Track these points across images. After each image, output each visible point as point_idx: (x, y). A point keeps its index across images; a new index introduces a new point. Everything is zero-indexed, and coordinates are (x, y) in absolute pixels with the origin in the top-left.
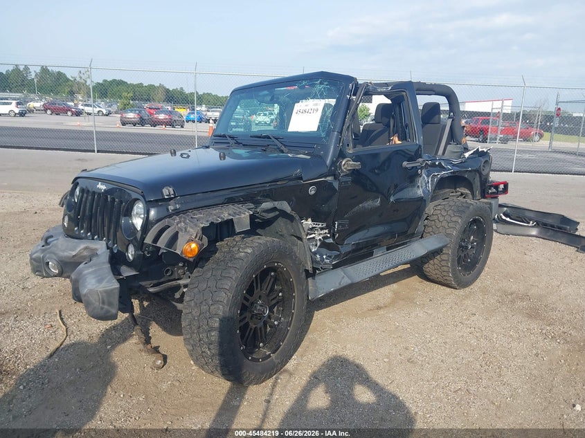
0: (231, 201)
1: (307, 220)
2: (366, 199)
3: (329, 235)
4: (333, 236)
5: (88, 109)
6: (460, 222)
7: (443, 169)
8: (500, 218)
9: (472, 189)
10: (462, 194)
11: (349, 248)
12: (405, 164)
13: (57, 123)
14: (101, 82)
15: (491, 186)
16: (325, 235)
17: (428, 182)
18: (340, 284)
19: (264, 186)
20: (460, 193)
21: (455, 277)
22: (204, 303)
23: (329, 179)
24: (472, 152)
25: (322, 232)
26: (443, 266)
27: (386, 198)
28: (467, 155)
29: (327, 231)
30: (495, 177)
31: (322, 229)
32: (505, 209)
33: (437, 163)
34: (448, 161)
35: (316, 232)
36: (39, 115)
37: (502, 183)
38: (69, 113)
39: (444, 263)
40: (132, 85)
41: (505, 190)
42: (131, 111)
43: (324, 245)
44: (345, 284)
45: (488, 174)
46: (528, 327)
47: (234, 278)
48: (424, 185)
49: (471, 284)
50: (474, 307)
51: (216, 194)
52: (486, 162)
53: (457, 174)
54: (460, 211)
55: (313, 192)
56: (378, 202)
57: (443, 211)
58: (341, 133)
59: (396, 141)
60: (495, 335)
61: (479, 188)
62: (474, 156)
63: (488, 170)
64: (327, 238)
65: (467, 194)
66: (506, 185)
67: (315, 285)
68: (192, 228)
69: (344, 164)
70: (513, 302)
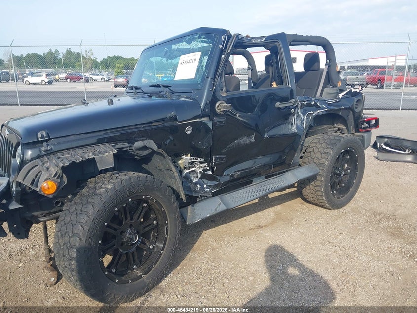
0: (100, 142)
1: (187, 155)
2: (242, 137)
3: (208, 168)
4: (212, 169)
5: (95, 77)
6: (332, 153)
7: (319, 108)
8: (381, 147)
9: (347, 124)
10: (339, 129)
11: (228, 179)
12: (278, 104)
13: (71, 88)
14: (106, 58)
15: (364, 121)
16: (205, 168)
17: (304, 119)
18: (216, 210)
19: (139, 127)
20: (337, 128)
21: (328, 200)
22: (67, 235)
23: (204, 119)
24: (345, 93)
25: (202, 165)
26: (317, 191)
27: (260, 134)
28: (341, 96)
29: (206, 164)
30: (367, 114)
31: (201, 163)
32: (386, 140)
33: (313, 103)
34: (323, 102)
35: (196, 166)
36: (62, 83)
37: (373, 119)
38: (82, 80)
39: (318, 188)
40: (127, 59)
41: (376, 125)
42: (121, 77)
43: (204, 176)
44: (220, 210)
45: (361, 112)
46: (389, 245)
47: (90, 212)
48: (298, 122)
49: (345, 205)
50: (343, 226)
51: (89, 135)
52: (358, 101)
53: (331, 112)
54: (332, 144)
55: (189, 132)
56: (253, 139)
57: (318, 144)
58: (214, 79)
59: (274, 85)
60: (357, 254)
61: (353, 123)
62: (348, 96)
63: (361, 107)
64: (207, 170)
65: (343, 129)
66: (377, 120)
67: (193, 212)
68: (53, 167)
69: (218, 107)
70: (380, 221)
